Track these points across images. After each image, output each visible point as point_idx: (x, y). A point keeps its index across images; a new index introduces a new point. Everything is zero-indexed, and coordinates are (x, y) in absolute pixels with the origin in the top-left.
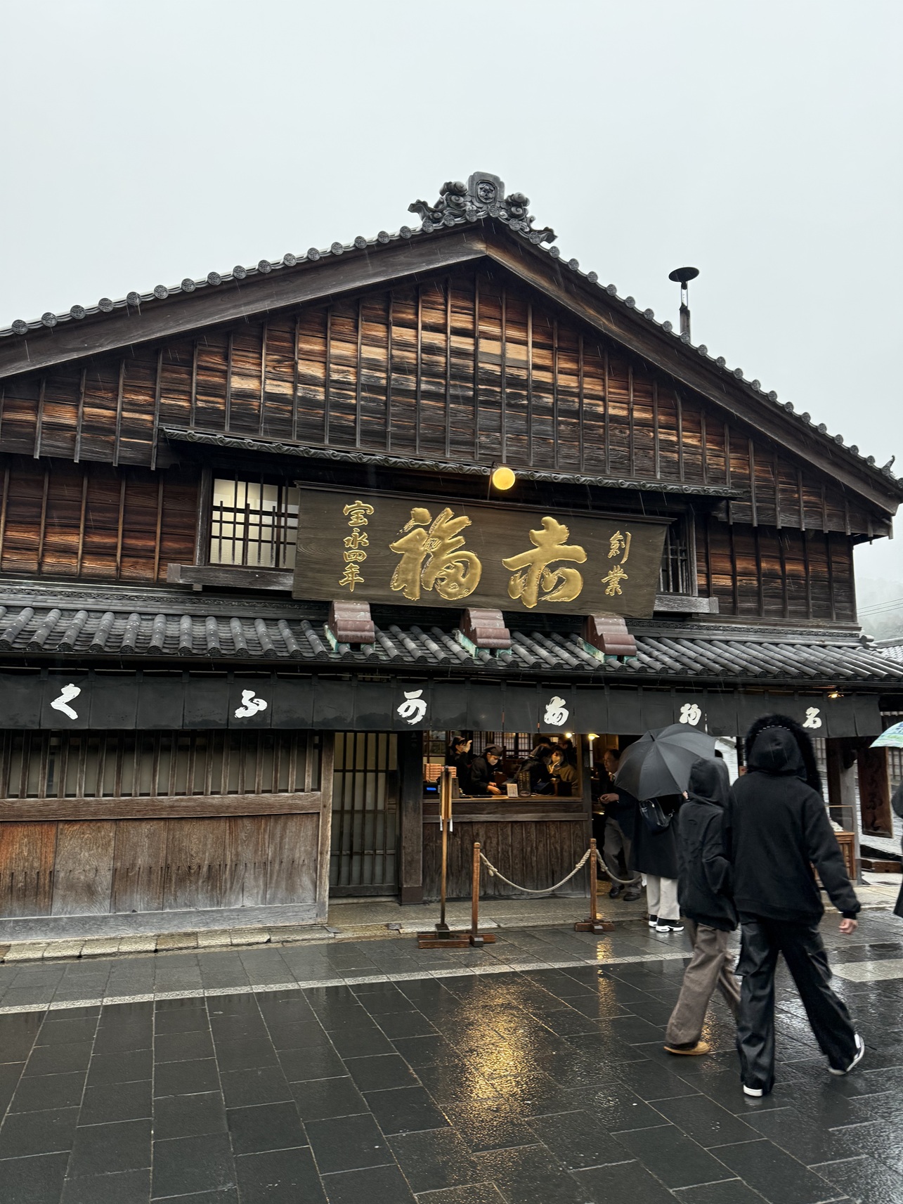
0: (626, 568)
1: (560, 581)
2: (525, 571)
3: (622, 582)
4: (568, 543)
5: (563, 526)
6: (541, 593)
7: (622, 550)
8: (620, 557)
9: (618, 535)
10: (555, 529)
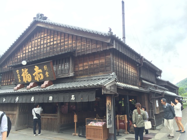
0: (47, 71)
1: (40, 76)
2: (36, 75)
3: (48, 74)
4: (39, 69)
5: (38, 67)
6: (39, 79)
7: (46, 69)
8: (46, 70)
9: (45, 66)
10: (37, 68)
